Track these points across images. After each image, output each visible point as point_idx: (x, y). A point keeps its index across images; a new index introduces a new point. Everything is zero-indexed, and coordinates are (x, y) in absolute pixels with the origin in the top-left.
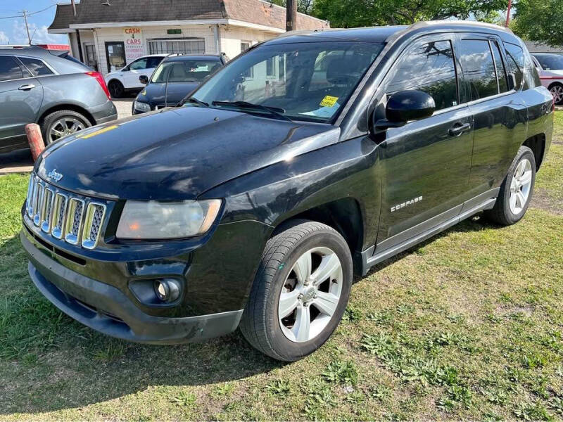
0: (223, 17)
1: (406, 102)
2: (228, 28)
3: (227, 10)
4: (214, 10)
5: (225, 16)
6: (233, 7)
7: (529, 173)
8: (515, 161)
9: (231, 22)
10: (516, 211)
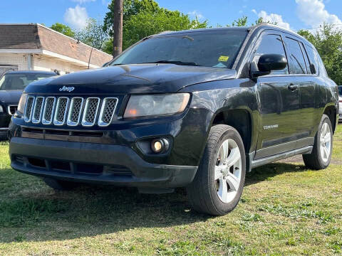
0: (38, 48)
1: (267, 60)
2: (40, 57)
3: (42, 42)
4: (29, 41)
5: (40, 47)
6: (46, 41)
7: (329, 134)
8: (321, 122)
9: (45, 52)
10: (325, 160)
